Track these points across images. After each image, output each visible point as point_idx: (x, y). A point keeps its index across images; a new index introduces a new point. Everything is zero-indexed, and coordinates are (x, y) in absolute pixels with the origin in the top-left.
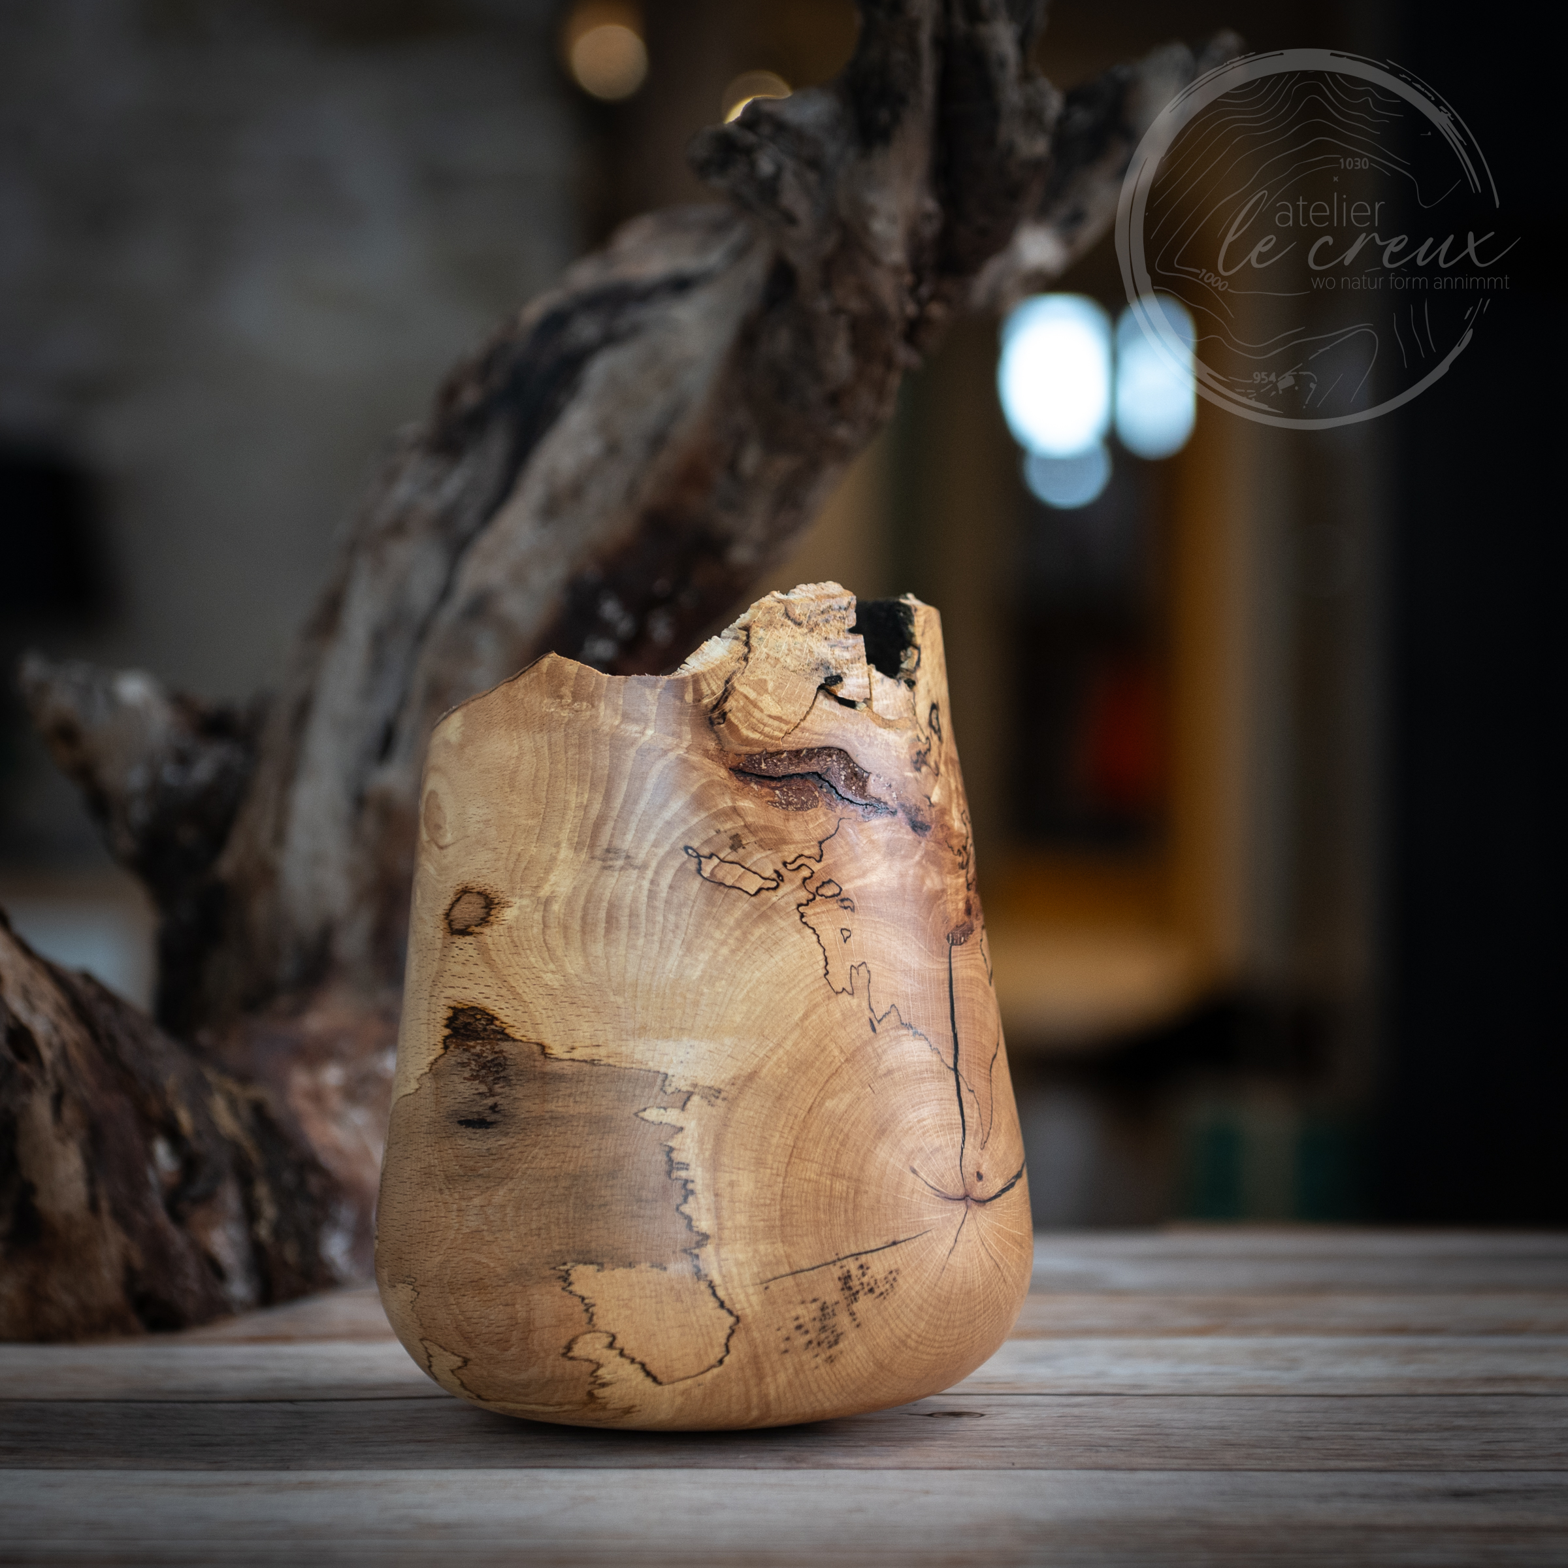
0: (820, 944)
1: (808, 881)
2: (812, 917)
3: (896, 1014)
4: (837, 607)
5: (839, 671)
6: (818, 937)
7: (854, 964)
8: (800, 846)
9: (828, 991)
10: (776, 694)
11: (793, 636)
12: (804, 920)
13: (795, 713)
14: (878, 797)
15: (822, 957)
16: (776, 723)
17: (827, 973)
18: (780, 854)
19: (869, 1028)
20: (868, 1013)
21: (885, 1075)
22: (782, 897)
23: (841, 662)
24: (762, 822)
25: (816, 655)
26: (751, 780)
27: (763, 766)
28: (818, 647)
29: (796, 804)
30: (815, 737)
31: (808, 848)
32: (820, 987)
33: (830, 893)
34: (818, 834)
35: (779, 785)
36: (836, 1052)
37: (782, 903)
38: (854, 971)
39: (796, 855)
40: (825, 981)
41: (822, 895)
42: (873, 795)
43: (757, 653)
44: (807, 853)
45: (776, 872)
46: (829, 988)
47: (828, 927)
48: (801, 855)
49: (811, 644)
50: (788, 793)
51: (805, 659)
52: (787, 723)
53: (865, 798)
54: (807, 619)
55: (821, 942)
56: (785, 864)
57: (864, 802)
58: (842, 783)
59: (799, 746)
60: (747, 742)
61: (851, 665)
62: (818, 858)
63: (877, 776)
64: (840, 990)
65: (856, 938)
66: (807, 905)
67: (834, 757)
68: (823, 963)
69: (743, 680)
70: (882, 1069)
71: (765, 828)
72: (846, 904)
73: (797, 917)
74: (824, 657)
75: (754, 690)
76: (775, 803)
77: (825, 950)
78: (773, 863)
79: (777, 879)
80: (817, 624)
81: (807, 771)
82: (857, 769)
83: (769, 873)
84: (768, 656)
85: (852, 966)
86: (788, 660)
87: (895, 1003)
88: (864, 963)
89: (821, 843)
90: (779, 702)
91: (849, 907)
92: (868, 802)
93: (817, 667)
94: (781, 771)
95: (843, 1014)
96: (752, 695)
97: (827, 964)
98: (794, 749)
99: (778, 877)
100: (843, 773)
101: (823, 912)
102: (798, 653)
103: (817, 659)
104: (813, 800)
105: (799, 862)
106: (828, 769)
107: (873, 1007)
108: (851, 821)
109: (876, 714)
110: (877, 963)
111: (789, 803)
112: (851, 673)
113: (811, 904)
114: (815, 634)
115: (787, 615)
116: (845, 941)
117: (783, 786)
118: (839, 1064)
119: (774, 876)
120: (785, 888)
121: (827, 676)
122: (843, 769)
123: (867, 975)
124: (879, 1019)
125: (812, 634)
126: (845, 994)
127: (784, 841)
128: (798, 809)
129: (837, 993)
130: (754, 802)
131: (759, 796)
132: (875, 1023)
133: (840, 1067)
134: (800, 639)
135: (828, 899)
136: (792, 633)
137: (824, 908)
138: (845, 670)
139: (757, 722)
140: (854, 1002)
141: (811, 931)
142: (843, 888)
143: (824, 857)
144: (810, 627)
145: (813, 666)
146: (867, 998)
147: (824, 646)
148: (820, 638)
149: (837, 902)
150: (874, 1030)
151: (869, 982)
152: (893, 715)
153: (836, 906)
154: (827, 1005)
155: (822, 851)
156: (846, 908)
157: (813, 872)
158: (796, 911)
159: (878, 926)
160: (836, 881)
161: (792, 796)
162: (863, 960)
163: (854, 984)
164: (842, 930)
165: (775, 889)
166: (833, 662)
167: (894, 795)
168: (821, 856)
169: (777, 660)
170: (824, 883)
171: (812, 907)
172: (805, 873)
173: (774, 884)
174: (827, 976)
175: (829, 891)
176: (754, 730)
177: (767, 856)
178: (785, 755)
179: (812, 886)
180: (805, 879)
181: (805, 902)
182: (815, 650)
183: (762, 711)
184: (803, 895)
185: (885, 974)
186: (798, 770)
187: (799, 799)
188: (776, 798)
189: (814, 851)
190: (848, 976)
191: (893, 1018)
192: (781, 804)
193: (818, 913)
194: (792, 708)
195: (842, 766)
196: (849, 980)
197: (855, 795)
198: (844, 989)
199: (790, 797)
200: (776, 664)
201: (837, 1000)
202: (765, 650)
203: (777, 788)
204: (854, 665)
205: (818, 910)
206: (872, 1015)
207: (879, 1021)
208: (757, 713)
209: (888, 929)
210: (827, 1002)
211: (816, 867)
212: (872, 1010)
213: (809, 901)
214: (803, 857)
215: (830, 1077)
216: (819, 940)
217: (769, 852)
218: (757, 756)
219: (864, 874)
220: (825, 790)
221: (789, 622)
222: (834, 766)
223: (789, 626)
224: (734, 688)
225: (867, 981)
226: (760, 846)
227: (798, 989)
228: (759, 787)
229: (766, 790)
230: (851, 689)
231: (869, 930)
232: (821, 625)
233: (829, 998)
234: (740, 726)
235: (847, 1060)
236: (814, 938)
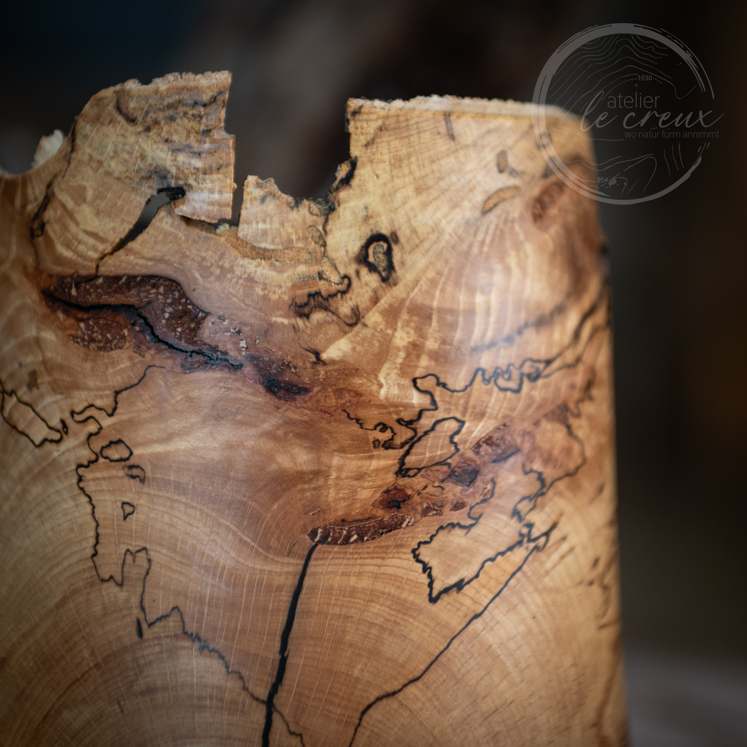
0: (94, 517)
1: (93, 438)
2: (91, 483)
3: (178, 619)
4: (190, 102)
5: (181, 183)
6: (94, 507)
7: (131, 548)
8: (92, 394)
9: (92, 577)
10: (95, 204)
11: (123, 135)
12: (81, 485)
13: (114, 229)
14: (213, 344)
15: (92, 533)
16: (91, 241)
17: (95, 554)
18: (69, 400)
19: (133, 630)
20: (136, 612)
21: (143, 693)
22: (63, 453)
23: (186, 171)
24: (59, 359)
25: (149, 161)
26: (59, 308)
27: (74, 292)
28: (153, 150)
29: (100, 342)
30: (141, 262)
31: (101, 397)
32: (84, 570)
33: (116, 456)
34: (117, 381)
35: (86, 316)
36: (86, 654)
37: (62, 460)
38: (129, 558)
39: (86, 404)
40: (91, 564)
41: (106, 458)
42: (207, 341)
43: (80, 153)
44: (99, 403)
45: (63, 422)
46: (94, 573)
47: (108, 497)
48: (91, 406)
49: (144, 146)
50: (93, 327)
51: (135, 164)
52: (103, 240)
53: (194, 343)
54: (143, 114)
55: (96, 515)
56: (73, 413)
57: (191, 348)
58: (164, 322)
59: (119, 272)
60: (60, 260)
61: (201, 176)
62: (110, 411)
63: (220, 318)
64: (107, 577)
65: (139, 516)
66: (87, 467)
67: (161, 290)
68: (92, 541)
69: (63, 185)
70: (141, 684)
71: (61, 368)
72: (135, 472)
73: (75, 480)
74: (160, 163)
75: (73, 198)
76: (77, 338)
77: (98, 525)
78: (62, 410)
79: (61, 430)
80: (156, 122)
81: (121, 302)
82: (190, 307)
83: (55, 422)
84: (91, 158)
85: (128, 550)
86: (113, 164)
87: (180, 605)
88: (145, 549)
89: (117, 393)
90: (98, 214)
91: (138, 476)
92: (196, 348)
93: (148, 175)
94: (92, 299)
95: (105, 608)
96: (70, 204)
97: (97, 543)
98: (112, 274)
99: (63, 429)
100: (170, 310)
101: (104, 479)
102: (126, 156)
103: (151, 165)
104: (119, 340)
105: (88, 413)
106: (149, 303)
107: (146, 604)
108: (164, 370)
109: (243, 241)
110: (164, 551)
111: (92, 340)
112: (201, 186)
113: (92, 466)
114: (151, 134)
115: (118, 108)
116: (125, 518)
117: (89, 319)
118: (87, 668)
119: (59, 426)
120: (69, 443)
121: (161, 187)
122: (170, 305)
123: (145, 564)
124: (150, 621)
125: (148, 133)
126: (112, 583)
127: (76, 386)
128: (100, 349)
129: (103, 581)
130: (56, 335)
131: (63, 328)
132: (144, 626)
133: (87, 672)
134: (132, 139)
135: (113, 464)
136: (122, 132)
137: (105, 474)
138: (191, 181)
139: (71, 238)
140: (122, 595)
141: (86, 499)
142: (136, 452)
143: (118, 411)
144: (147, 124)
145: (143, 174)
146: (139, 594)
147: (162, 150)
148: (158, 139)
149: (123, 468)
150: (140, 633)
151: (148, 573)
152: (273, 242)
153: (121, 473)
154: (88, 594)
155: (116, 403)
156: (133, 477)
157: (101, 428)
158: (74, 473)
159: (176, 505)
160: (127, 443)
161: (97, 332)
162: (142, 544)
163: (126, 574)
164: (124, 503)
165: (58, 442)
166: (174, 171)
167: (243, 344)
168: (115, 409)
169: (100, 163)
170: (111, 443)
171: (92, 471)
172: (92, 427)
173: (57, 436)
174: (95, 558)
175: (115, 453)
176: (68, 246)
177: (56, 402)
178: (100, 281)
179: (97, 444)
180: (91, 435)
181: (85, 463)
182: (149, 153)
183: (77, 224)
184: (85, 454)
185: (174, 567)
186: (112, 300)
187: (103, 335)
188: (79, 333)
189: (106, 402)
190: (120, 562)
191: (172, 624)
192: (83, 340)
193: (98, 479)
194: (112, 224)
195: (169, 301)
196: (120, 567)
197: (180, 339)
198: (111, 577)
199: (94, 332)
200: (98, 168)
201: (100, 589)
202: (88, 150)
203: (82, 320)
204: (207, 176)
205: (98, 475)
206: (142, 617)
207: (150, 625)
208: (73, 228)
209: (190, 511)
210: (88, 590)
211: (106, 422)
212: (143, 608)
213: (91, 462)
214: (93, 408)
215: (74, 683)
216: (93, 513)
217: (59, 397)
218: (69, 279)
219: (169, 438)
220: (137, 328)
221: (120, 118)
222: (158, 299)
223: (119, 122)
224: (53, 194)
225: (144, 572)
226: (53, 389)
227: (61, 568)
228: (65, 317)
229: (71, 321)
230: (197, 206)
231: (161, 508)
232: (162, 122)
233: (92, 585)
234: (56, 241)
235: (97, 666)
236: (89, 508)
